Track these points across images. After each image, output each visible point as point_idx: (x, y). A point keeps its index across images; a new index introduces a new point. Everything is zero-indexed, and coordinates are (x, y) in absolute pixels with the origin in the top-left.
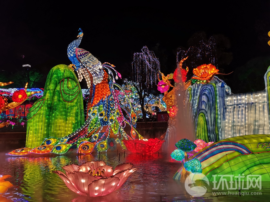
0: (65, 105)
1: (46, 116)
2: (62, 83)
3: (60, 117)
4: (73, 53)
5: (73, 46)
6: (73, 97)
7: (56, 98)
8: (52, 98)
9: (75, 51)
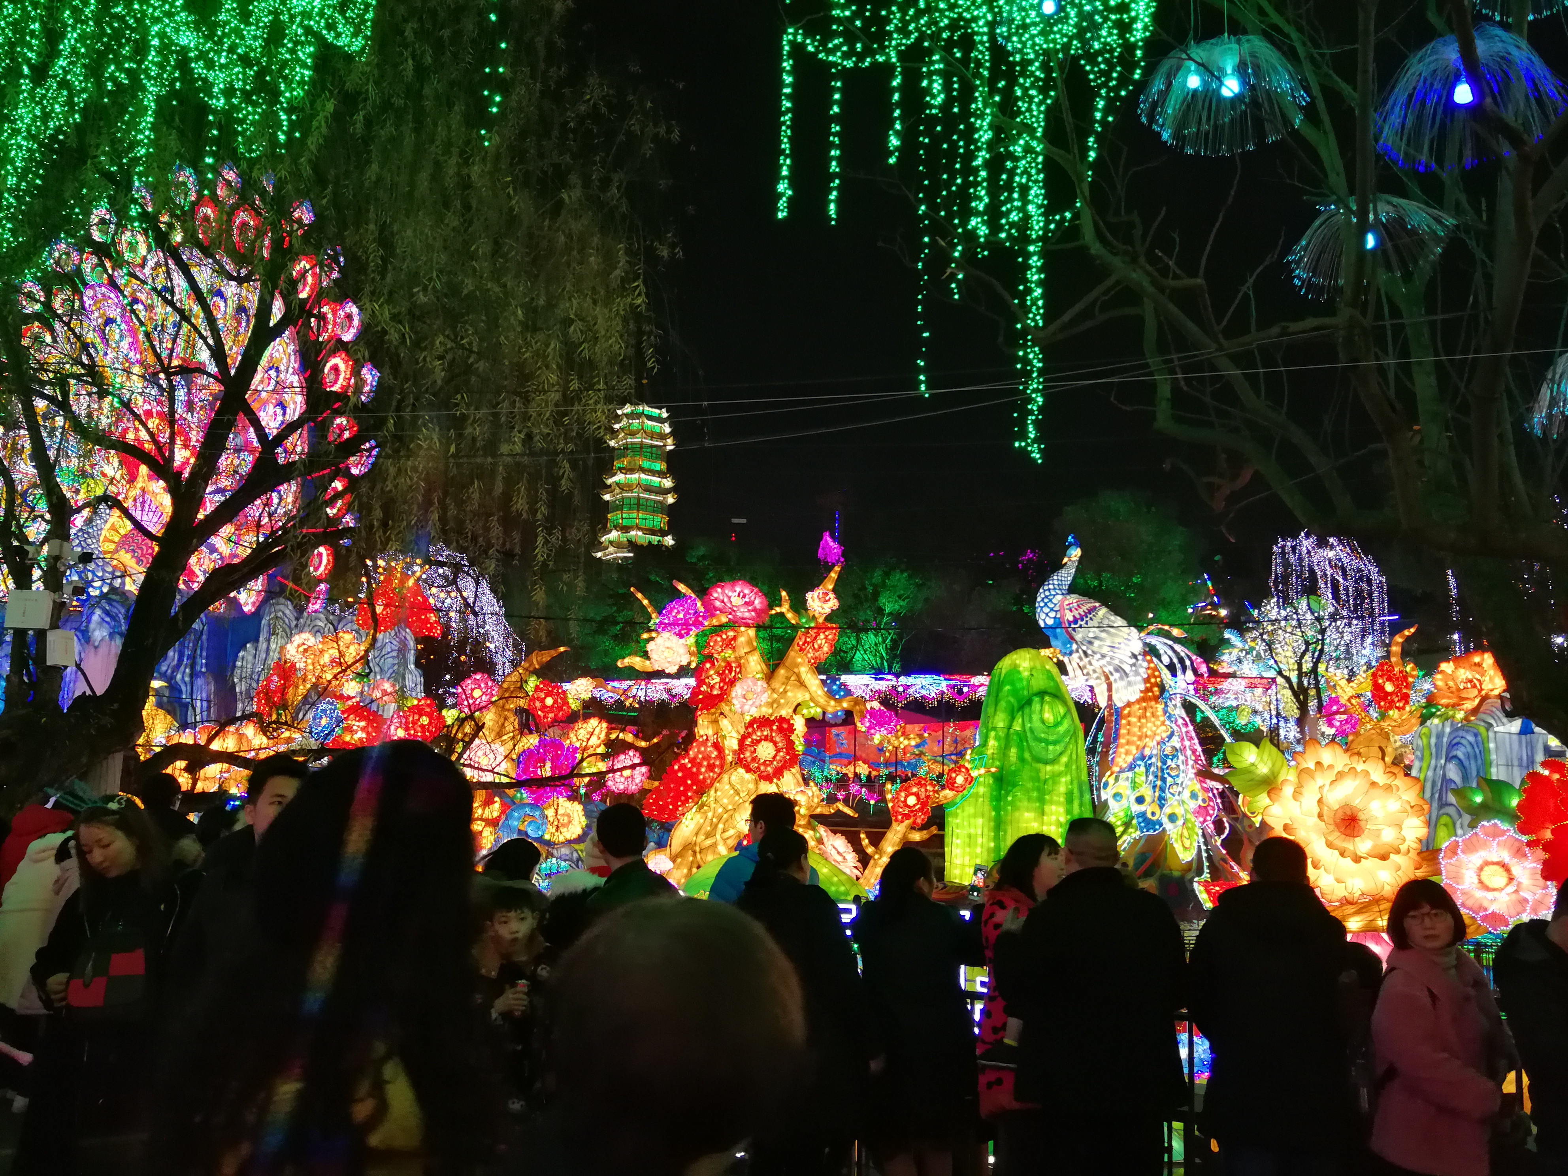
0: (1038, 771)
1: (991, 801)
2: (1027, 710)
3: (1026, 804)
4: (1052, 614)
5: (1053, 593)
6: (1059, 748)
7: (1013, 751)
8: (1004, 750)
9: (1057, 608)
